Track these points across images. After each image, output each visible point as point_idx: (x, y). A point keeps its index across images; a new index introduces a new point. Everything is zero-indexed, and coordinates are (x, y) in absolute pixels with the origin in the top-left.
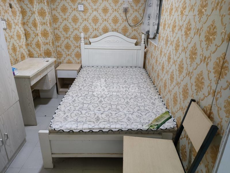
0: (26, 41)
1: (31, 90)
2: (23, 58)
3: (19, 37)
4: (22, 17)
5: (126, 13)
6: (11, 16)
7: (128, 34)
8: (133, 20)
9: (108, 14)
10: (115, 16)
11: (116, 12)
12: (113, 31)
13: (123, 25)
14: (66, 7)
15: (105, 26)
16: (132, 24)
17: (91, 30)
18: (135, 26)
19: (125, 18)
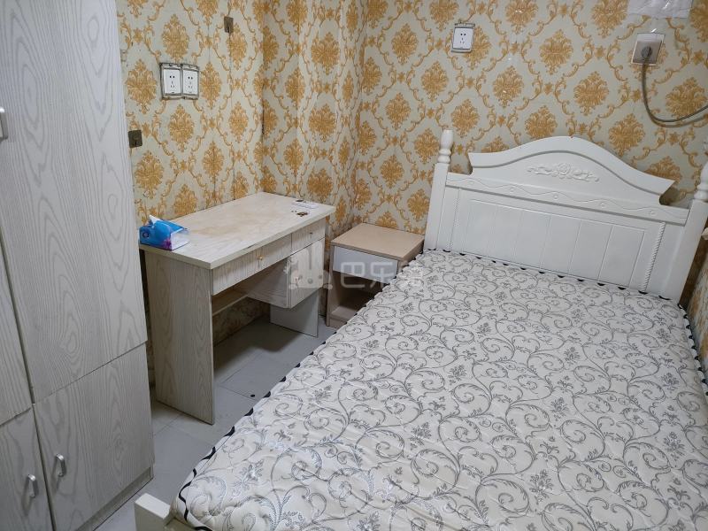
0: (262, 140)
1: (213, 312)
2: (239, 190)
3: (238, 123)
4: (262, 63)
5: (645, 68)
6: (224, 56)
7: (636, 151)
8: (672, 96)
9: (566, 67)
10: (595, 76)
11: (603, 59)
12: (571, 134)
13: (620, 115)
14: (412, 34)
15: (544, 111)
16: (665, 114)
17: (483, 123)
18: (679, 122)
19: (635, 85)
